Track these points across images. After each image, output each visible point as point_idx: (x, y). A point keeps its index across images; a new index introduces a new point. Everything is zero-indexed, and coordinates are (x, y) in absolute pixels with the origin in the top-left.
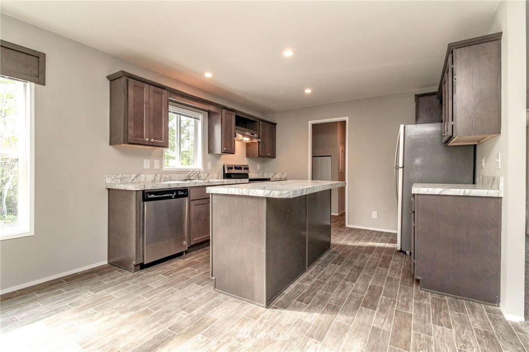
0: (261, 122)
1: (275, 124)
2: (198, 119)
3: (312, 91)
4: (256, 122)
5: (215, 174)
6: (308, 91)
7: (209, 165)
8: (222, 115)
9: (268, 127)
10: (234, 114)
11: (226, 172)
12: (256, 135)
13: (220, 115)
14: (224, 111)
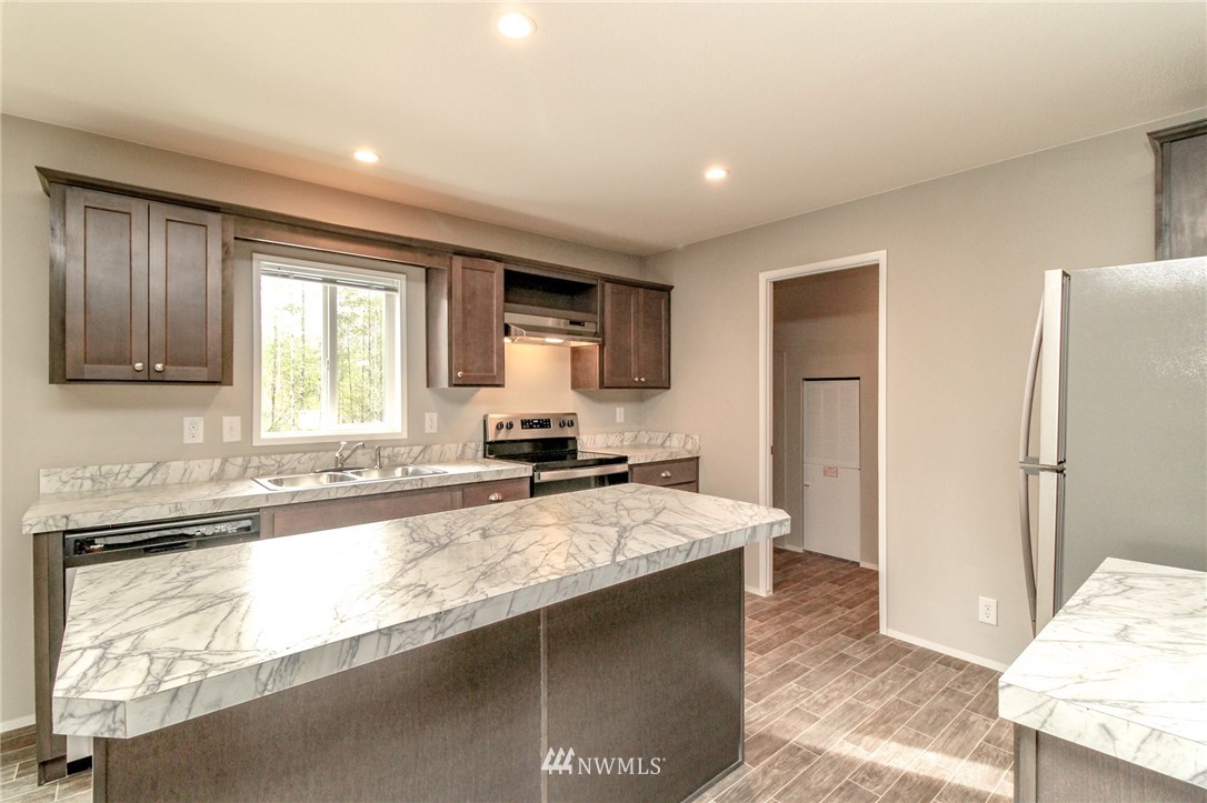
0: (608, 286)
1: (667, 289)
2: (395, 290)
3: (728, 172)
4: (595, 286)
5: (453, 446)
6: (716, 174)
7: (431, 421)
8: (450, 275)
9: (637, 299)
10: (499, 269)
11: (491, 438)
12: (590, 328)
13: (446, 276)
14: (458, 262)
